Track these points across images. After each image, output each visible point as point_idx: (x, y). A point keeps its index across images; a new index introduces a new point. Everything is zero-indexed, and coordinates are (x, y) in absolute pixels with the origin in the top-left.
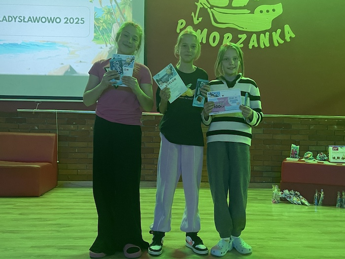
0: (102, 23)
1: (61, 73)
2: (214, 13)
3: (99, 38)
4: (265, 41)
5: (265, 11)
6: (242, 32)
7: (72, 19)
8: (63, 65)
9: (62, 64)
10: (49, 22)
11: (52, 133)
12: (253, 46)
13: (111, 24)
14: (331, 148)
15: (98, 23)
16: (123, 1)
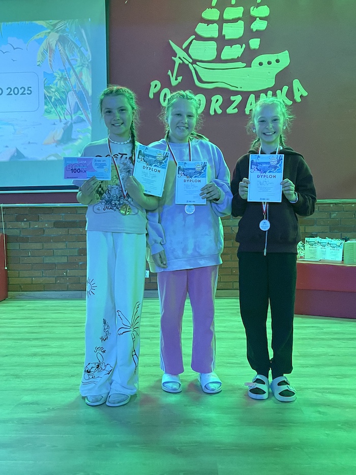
0: (54, 92)
1: (6, 159)
2: (197, 69)
3: (51, 111)
5: (265, 63)
6: (236, 93)
8: (8, 148)
12: (251, 111)
13: (66, 93)
15: (49, 93)
16: (78, 62)
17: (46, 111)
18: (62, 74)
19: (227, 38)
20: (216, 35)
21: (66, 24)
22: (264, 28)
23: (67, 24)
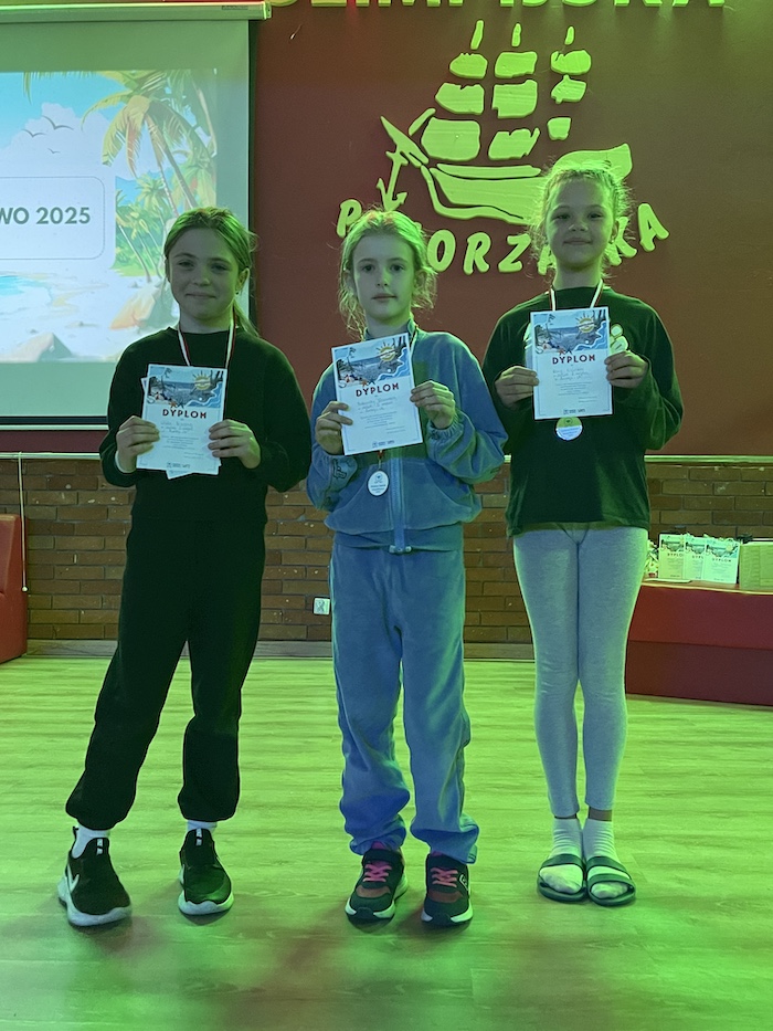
0: (138, 219)
1: (31, 356)
2: (438, 178)
3: (128, 259)
6: (518, 230)
7: (57, 212)
8: (34, 336)
9: (33, 332)
11: (10, 513)
12: (550, 266)
13: (160, 222)
15: (127, 221)
16: (191, 156)
17: (118, 259)
18: (155, 182)
19: (501, 114)
20: (479, 109)
21: (166, 78)
22: (580, 98)
23: (169, 79)
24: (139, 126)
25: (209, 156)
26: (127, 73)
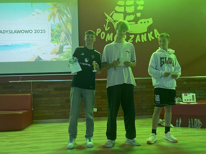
3: (54, 40)
4: (144, 38)
5: (143, 22)
6: (132, 34)
8: (34, 56)
10: (26, 33)
11: (29, 93)
12: (138, 41)
14: (183, 94)
15: (53, 32)
16: (66, 20)
17: (51, 40)
18: (59, 25)
20: (123, 11)
22: (142, 9)
23: (61, 4)
24: (56, 14)
25: (70, 19)
26: (53, 3)
